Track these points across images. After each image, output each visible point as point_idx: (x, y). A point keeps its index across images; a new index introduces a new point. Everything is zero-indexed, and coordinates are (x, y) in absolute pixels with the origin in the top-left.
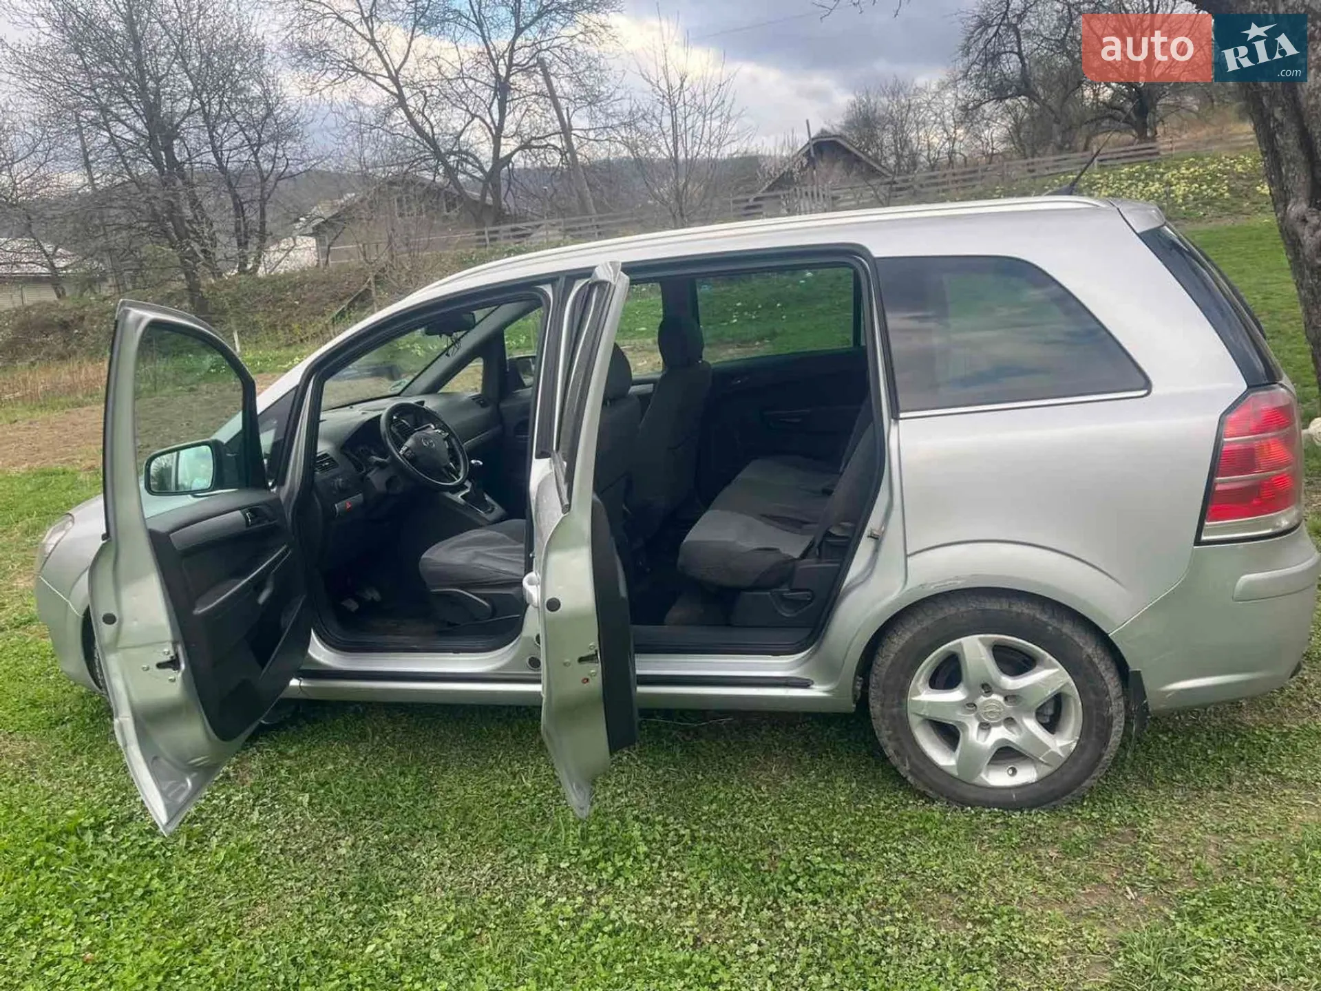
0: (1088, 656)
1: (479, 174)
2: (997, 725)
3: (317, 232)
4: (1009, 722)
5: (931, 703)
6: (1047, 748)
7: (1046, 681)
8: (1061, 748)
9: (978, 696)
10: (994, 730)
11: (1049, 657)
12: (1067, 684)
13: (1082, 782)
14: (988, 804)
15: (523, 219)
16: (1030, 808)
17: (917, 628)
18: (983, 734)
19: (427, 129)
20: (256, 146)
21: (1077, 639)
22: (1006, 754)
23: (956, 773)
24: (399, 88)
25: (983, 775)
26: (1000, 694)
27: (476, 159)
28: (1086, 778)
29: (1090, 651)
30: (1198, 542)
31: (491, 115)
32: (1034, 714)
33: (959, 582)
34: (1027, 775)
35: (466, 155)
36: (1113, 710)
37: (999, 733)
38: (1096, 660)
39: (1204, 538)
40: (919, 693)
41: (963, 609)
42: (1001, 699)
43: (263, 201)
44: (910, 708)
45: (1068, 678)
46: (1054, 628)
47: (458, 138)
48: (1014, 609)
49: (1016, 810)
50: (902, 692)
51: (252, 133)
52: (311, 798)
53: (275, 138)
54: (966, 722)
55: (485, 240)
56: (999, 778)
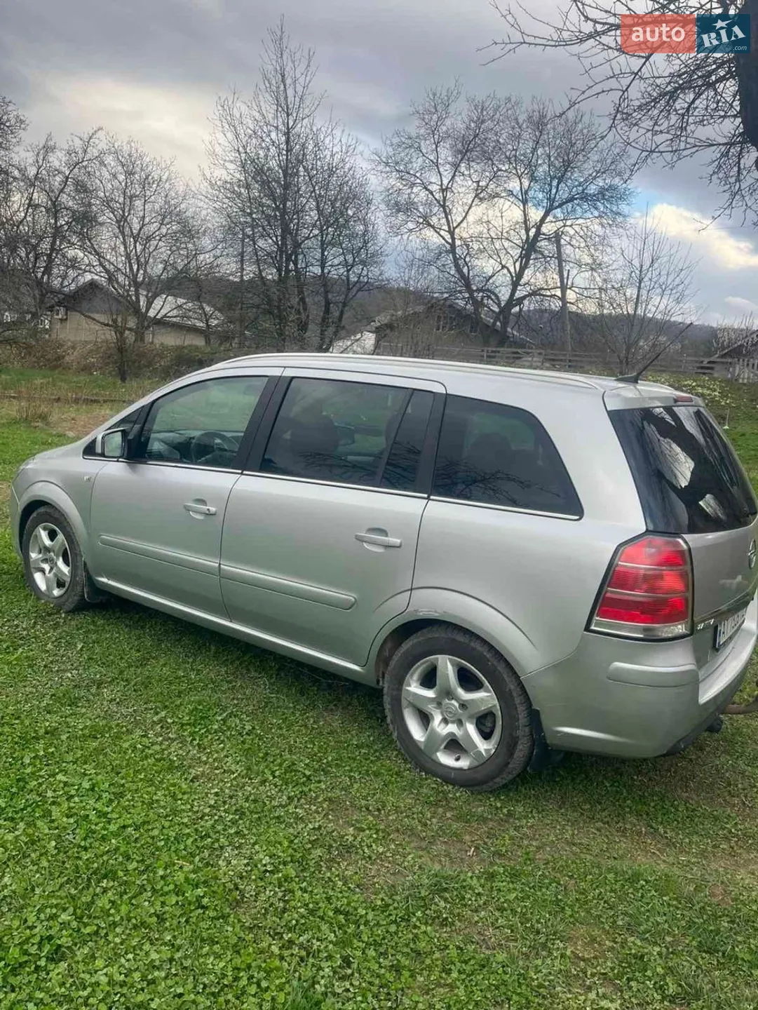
0: (510, 690)
1: (496, 309)
2: (453, 722)
3: (377, 331)
4: (460, 723)
5: (415, 695)
6: (476, 747)
7: (482, 700)
8: (486, 750)
9: (444, 698)
10: (450, 725)
11: (487, 683)
12: (495, 706)
13: (494, 778)
14: (435, 775)
15: (523, 346)
16: (461, 786)
17: (415, 641)
18: (443, 725)
19: (465, 270)
20: (349, 267)
21: (505, 676)
22: (453, 745)
23: (422, 748)
24: (453, 239)
25: (439, 754)
26: (458, 702)
27: (497, 297)
28: (497, 776)
29: (512, 687)
30: (587, 629)
31: (515, 267)
32: (475, 721)
33: (437, 614)
34: (464, 763)
35: (491, 293)
36: (519, 733)
37: (452, 728)
38: (515, 694)
39: (593, 627)
40: (410, 686)
41: (443, 635)
42: (457, 704)
43: (345, 305)
44: (404, 695)
45: (496, 702)
46: (493, 664)
47: (488, 281)
48: (472, 644)
49: (451, 784)
50: (400, 681)
51: (350, 258)
52: (83, 647)
53: (364, 263)
54: (433, 713)
55: (483, 356)
56: (446, 759)
